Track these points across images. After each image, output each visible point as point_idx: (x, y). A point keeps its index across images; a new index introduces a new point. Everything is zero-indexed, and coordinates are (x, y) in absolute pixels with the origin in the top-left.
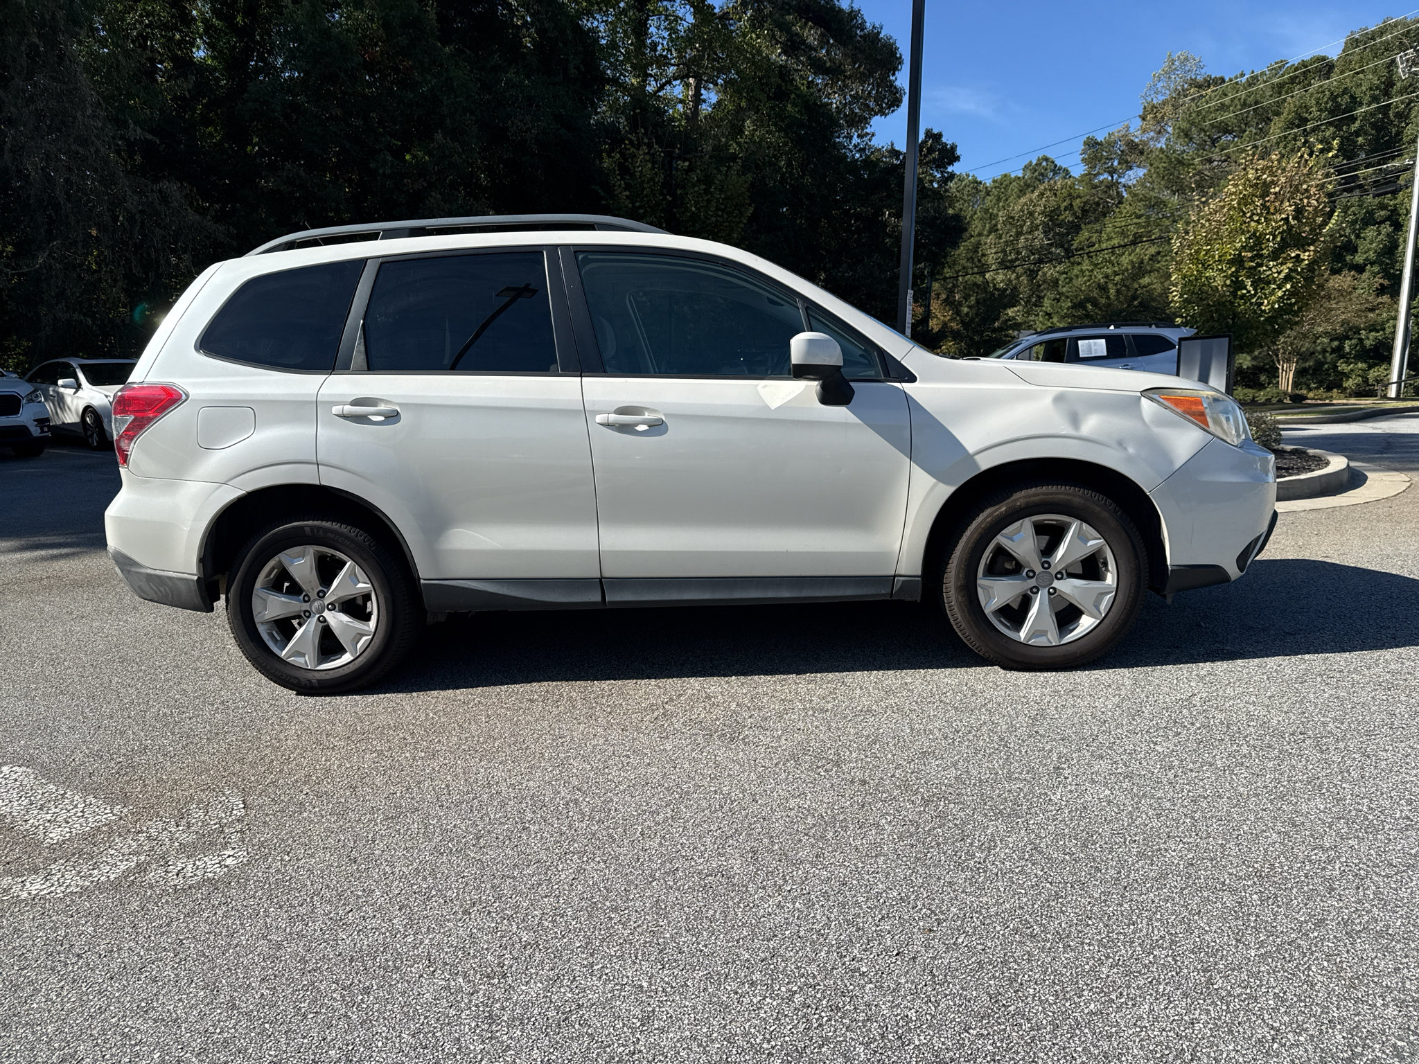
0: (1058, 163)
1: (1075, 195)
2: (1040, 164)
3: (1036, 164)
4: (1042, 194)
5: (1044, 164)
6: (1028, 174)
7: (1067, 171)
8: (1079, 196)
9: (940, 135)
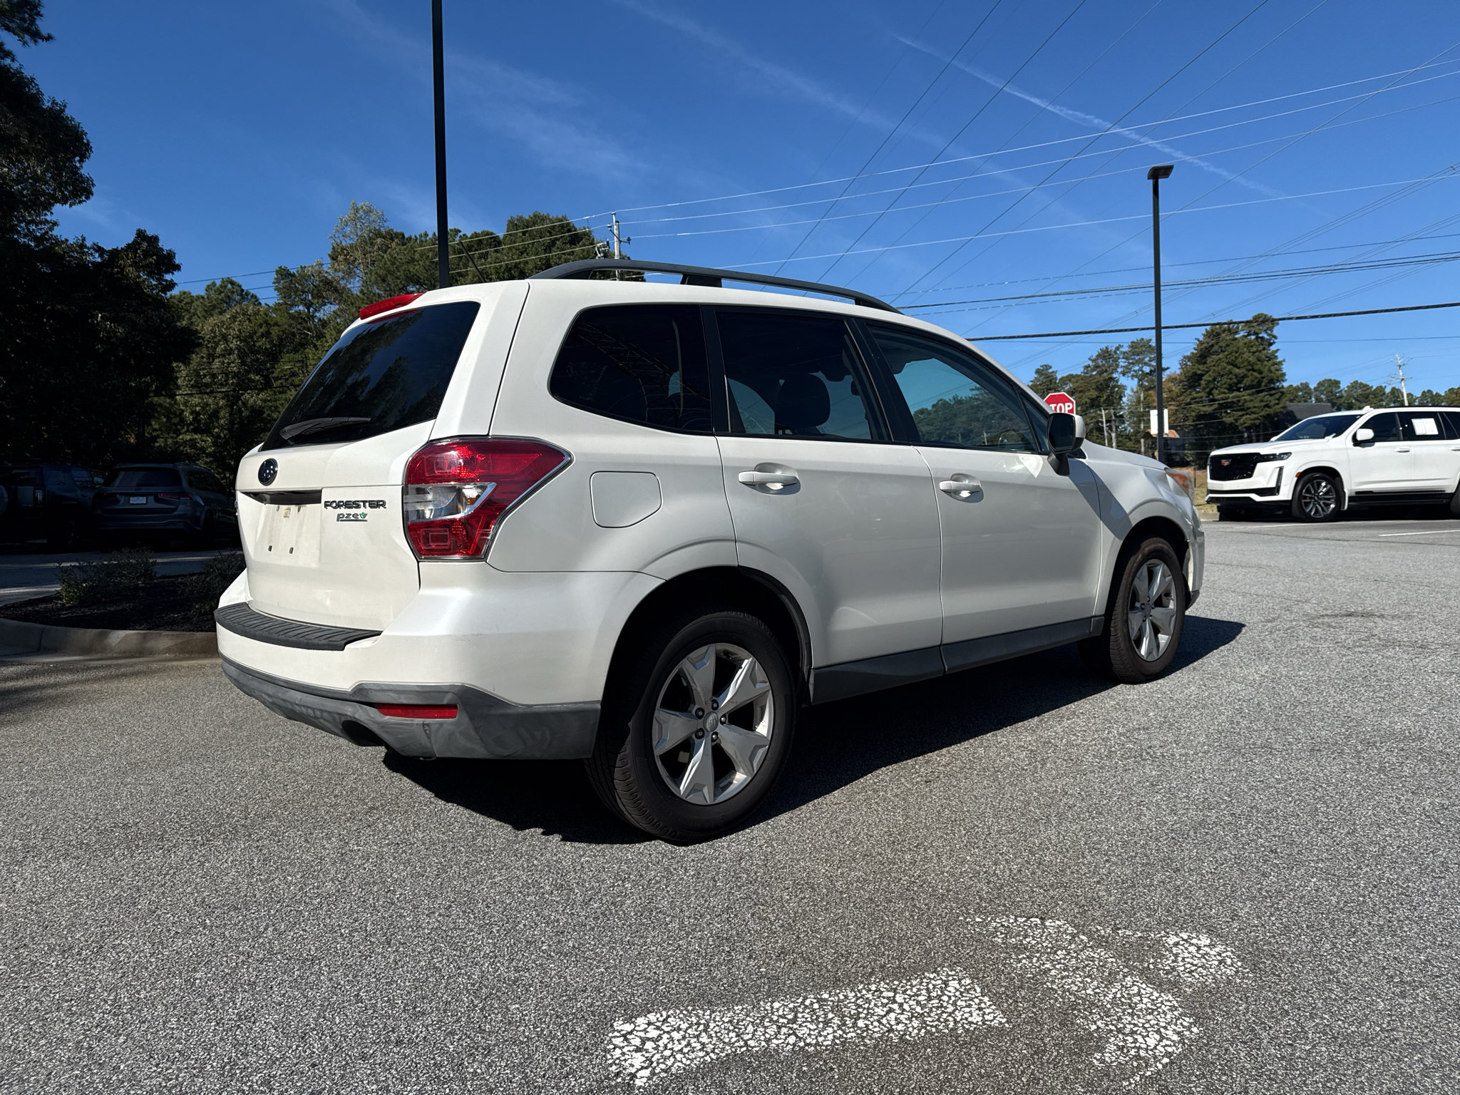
0: (244, 288)
1: (272, 323)
2: (226, 286)
3: (221, 286)
4: (234, 318)
5: (229, 286)
6: (214, 295)
7: (256, 297)
8: (276, 324)
9: (156, 239)
